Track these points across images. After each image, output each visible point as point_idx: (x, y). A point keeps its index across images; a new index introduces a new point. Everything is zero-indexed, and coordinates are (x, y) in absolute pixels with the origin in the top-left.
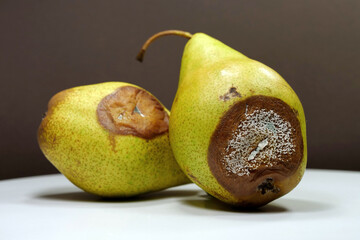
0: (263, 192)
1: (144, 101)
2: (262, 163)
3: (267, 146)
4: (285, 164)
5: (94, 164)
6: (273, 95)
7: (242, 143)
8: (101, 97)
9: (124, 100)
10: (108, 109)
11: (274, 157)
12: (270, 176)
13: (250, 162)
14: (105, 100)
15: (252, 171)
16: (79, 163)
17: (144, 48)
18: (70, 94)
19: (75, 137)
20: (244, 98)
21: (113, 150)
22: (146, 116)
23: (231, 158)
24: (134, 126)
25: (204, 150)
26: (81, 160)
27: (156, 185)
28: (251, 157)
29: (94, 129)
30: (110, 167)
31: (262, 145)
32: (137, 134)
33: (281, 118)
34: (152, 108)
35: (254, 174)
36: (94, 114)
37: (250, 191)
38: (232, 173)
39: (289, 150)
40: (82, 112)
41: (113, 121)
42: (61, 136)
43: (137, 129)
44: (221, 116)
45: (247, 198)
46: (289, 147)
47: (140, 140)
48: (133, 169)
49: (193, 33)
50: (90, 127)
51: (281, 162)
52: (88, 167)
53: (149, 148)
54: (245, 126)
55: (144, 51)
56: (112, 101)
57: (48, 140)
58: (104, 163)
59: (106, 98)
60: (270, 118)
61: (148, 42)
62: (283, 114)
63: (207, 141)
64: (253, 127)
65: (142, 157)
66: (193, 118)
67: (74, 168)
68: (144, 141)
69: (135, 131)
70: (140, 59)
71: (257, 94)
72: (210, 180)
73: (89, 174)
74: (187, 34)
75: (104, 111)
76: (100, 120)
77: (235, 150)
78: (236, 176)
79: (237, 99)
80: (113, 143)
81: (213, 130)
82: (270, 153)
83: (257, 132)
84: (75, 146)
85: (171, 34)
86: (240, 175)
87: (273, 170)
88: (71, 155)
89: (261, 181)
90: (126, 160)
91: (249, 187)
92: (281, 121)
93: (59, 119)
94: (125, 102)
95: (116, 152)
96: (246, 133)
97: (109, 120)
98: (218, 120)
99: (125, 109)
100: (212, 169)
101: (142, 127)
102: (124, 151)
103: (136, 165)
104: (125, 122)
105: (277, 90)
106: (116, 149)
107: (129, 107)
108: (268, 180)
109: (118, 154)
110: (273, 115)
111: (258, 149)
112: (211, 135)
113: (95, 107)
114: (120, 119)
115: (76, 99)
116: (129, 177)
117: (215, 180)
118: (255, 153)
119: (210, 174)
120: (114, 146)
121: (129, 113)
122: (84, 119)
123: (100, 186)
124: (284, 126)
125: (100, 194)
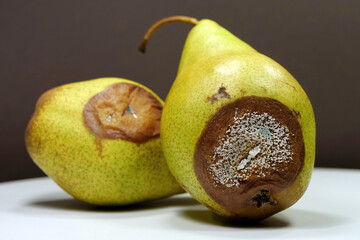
0: (259, 205)
1: (140, 99)
2: (253, 173)
3: (259, 154)
4: (280, 175)
5: (80, 170)
6: (268, 95)
7: (230, 151)
8: (90, 97)
9: (114, 100)
10: (96, 111)
11: (267, 166)
12: (264, 187)
13: (239, 171)
14: (94, 99)
15: (242, 182)
16: (65, 169)
17: (146, 37)
18: (57, 93)
19: (60, 141)
20: (232, 100)
21: (100, 155)
22: (139, 117)
23: (217, 168)
24: (124, 128)
25: (190, 158)
26: (67, 166)
27: (153, 193)
28: (241, 166)
29: (79, 132)
30: (97, 174)
31: (253, 153)
32: (127, 138)
33: (277, 122)
34: (148, 107)
35: (244, 186)
36: (80, 116)
37: (242, 203)
38: (220, 184)
39: (285, 158)
40: (68, 113)
41: (100, 123)
42: (46, 141)
43: (127, 132)
44: (207, 120)
45: (241, 211)
46: (285, 155)
47: (130, 144)
48: (123, 176)
49: (199, 19)
50: (76, 130)
51: (275, 172)
52: (75, 173)
53: (141, 153)
54: (234, 131)
55: (146, 41)
56: (100, 101)
57: (33, 144)
58: (91, 169)
59: (94, 97)
60: (264, 122)
61: (151, 30)
62: (279, 117)
63: (192, 148)
64: (243, 132)
65: (132, 163)
66: (179, 121)
67: (60, 174)
68: (135, 145)
69: (124, 134)
70: (143, 49)
71: (249, 94)
72: (199, 190)
73: (77, 181)
74: (194, 20)
75: (91, 113)
76: (86, 123)
77: (222, 158)
78: (224, 187)
79: (225, 101)
80: (100, 148)
81: (199, 135)
82: (262, 162)
83: (248, 138)
84: (60, 151)
85: (176, 21)
86: (228, 186)
87: (267, 181)
88: (56, 161)
89: (254, 192)
90: (114, 167)
91: (240, 199)
92: (277, 125)
93: (44, 122)
94: (115, 102)
95: (102, 157)
96: (234, 139)
97: (95, 123)
98: (204, 125)
99: (115, 110)
100: (199, 179)
101: (133, 130)
102: (112, 157)
103: (125, 172)
104: (113, 125)
105: (274, 90)
106: (103, 154)
107: (120, 107)
108: (263, 191)
109: (105, 159)
110: (267, 119)
111: (249, 157)
112: (195, 142)
113: (81, 108)
114: (108, 121)
115: (63, 98)
116: (119, 185)
117: (203, 191)
118: (245, 162)
119: (198, 184)
120: (101, 151)
121: (119, 114)
122: (69, 121)
123: (89, 194)
124: (280, 131)
125: (91, 202)
